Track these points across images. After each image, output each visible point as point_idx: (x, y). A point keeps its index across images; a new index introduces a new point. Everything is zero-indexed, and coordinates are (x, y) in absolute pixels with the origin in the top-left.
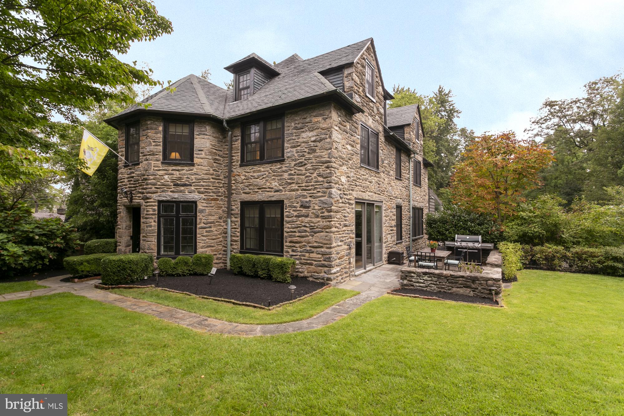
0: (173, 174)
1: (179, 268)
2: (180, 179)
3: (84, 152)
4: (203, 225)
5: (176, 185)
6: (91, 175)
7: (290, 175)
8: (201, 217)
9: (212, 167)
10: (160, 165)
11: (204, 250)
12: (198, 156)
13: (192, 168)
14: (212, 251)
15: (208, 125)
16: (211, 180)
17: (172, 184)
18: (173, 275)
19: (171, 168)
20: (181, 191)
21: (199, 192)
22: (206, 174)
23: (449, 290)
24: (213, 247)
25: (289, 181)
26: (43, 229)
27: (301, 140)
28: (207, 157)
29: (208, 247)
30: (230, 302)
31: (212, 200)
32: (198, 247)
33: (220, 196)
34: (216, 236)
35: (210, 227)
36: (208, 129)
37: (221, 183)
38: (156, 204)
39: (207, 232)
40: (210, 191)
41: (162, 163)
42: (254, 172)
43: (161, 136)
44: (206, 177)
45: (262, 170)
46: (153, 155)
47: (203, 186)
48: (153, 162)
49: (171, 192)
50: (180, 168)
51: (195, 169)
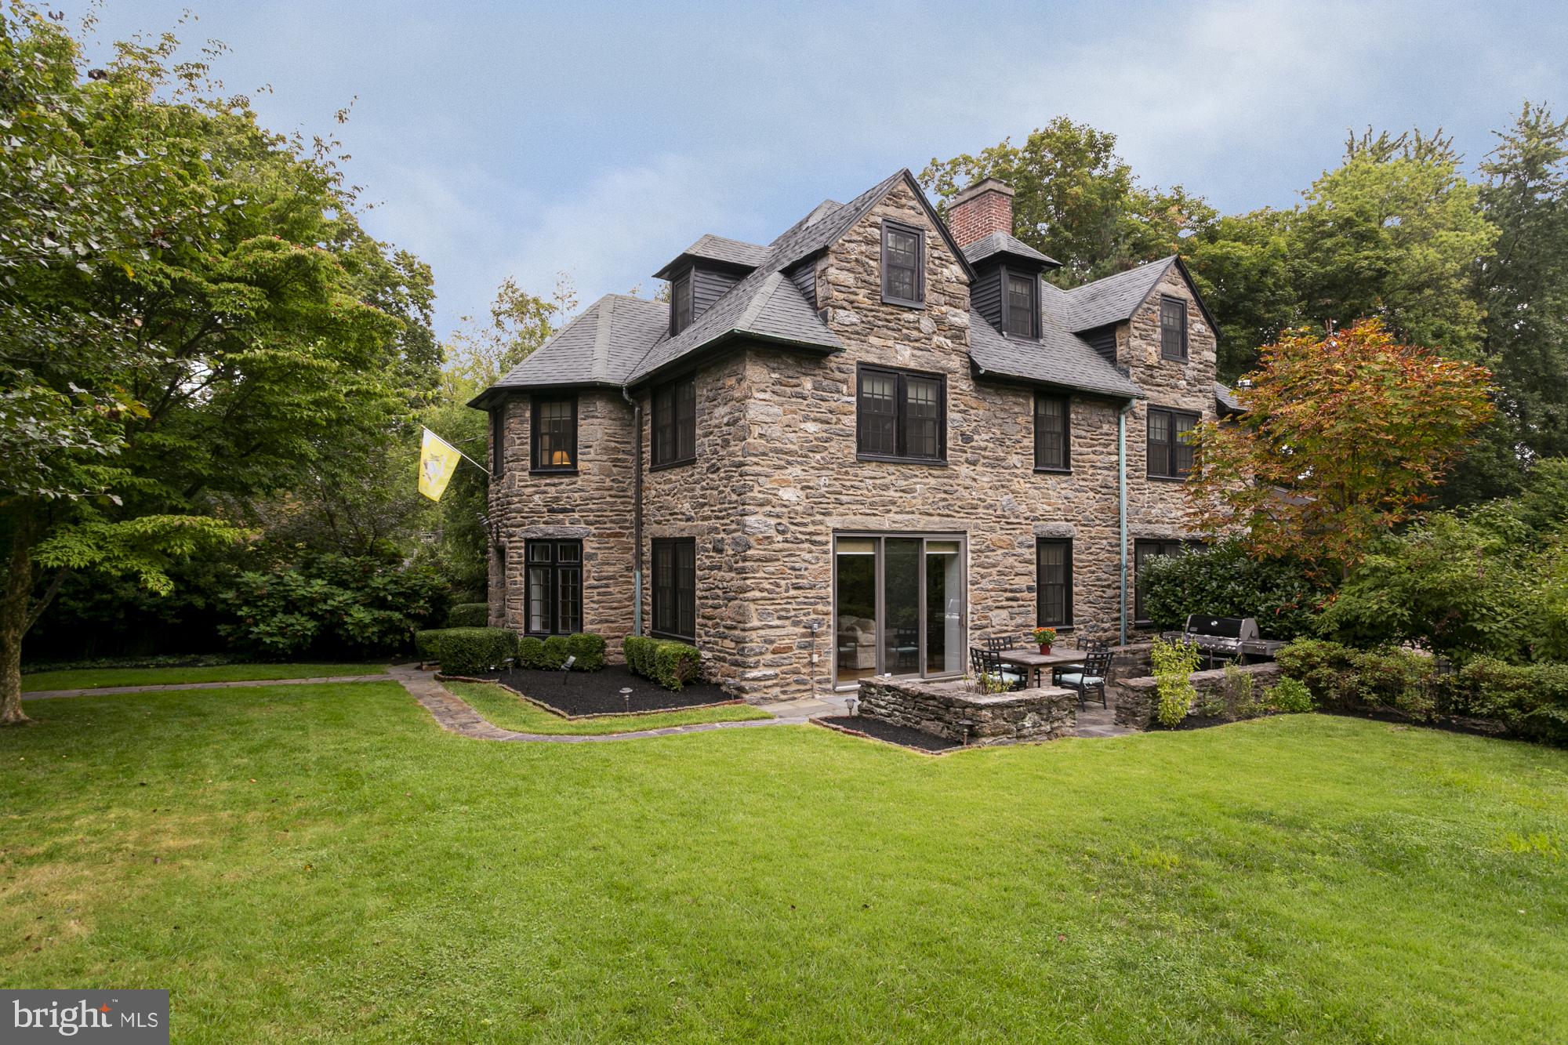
0: (546, 492)
1: (548, 656)
2: (557, 499)
3: (426, 465)
4: (593, 582)
5: (552, 511)
6: (437, 500)
7: (703, 488)
8: (589, 568)
9: (608, 476)
10: (528, 478)
11: (594, 627)
12: (585, 458)
13: (574, 479)
14: (613, 630)
15: (599, 399)
16: (608, 499)
17: (545, 509)
18: (541, 668)
19: (544, 482)
20: (558, 522)
21: (588, 523)
22: (597, 489)
23: (917, 723)
24: (612, 622)
25: (701, 500)
26: (402, 586)
27: (714, 422)
28: (599, 457)
29: (601, 622)
30: (542, 707)
31: (609, 536)
32: (585, 620)
33: (627, 528)
34: (620, 602)
35: (607, 586)
36: (601, 407)
37: (629, 503)
38: (523, 544)
39: (599, 594)
40: (606, 519)
41: (531, 474)
42: (665, 482)
43: (528, 426)
44: (597, 494)
45: (673, 478)
46: (518, 460)
47: (591, 510)
48: (517, 473)
49: (544, 523)
50: (556, 481)
51: (580, 481)
